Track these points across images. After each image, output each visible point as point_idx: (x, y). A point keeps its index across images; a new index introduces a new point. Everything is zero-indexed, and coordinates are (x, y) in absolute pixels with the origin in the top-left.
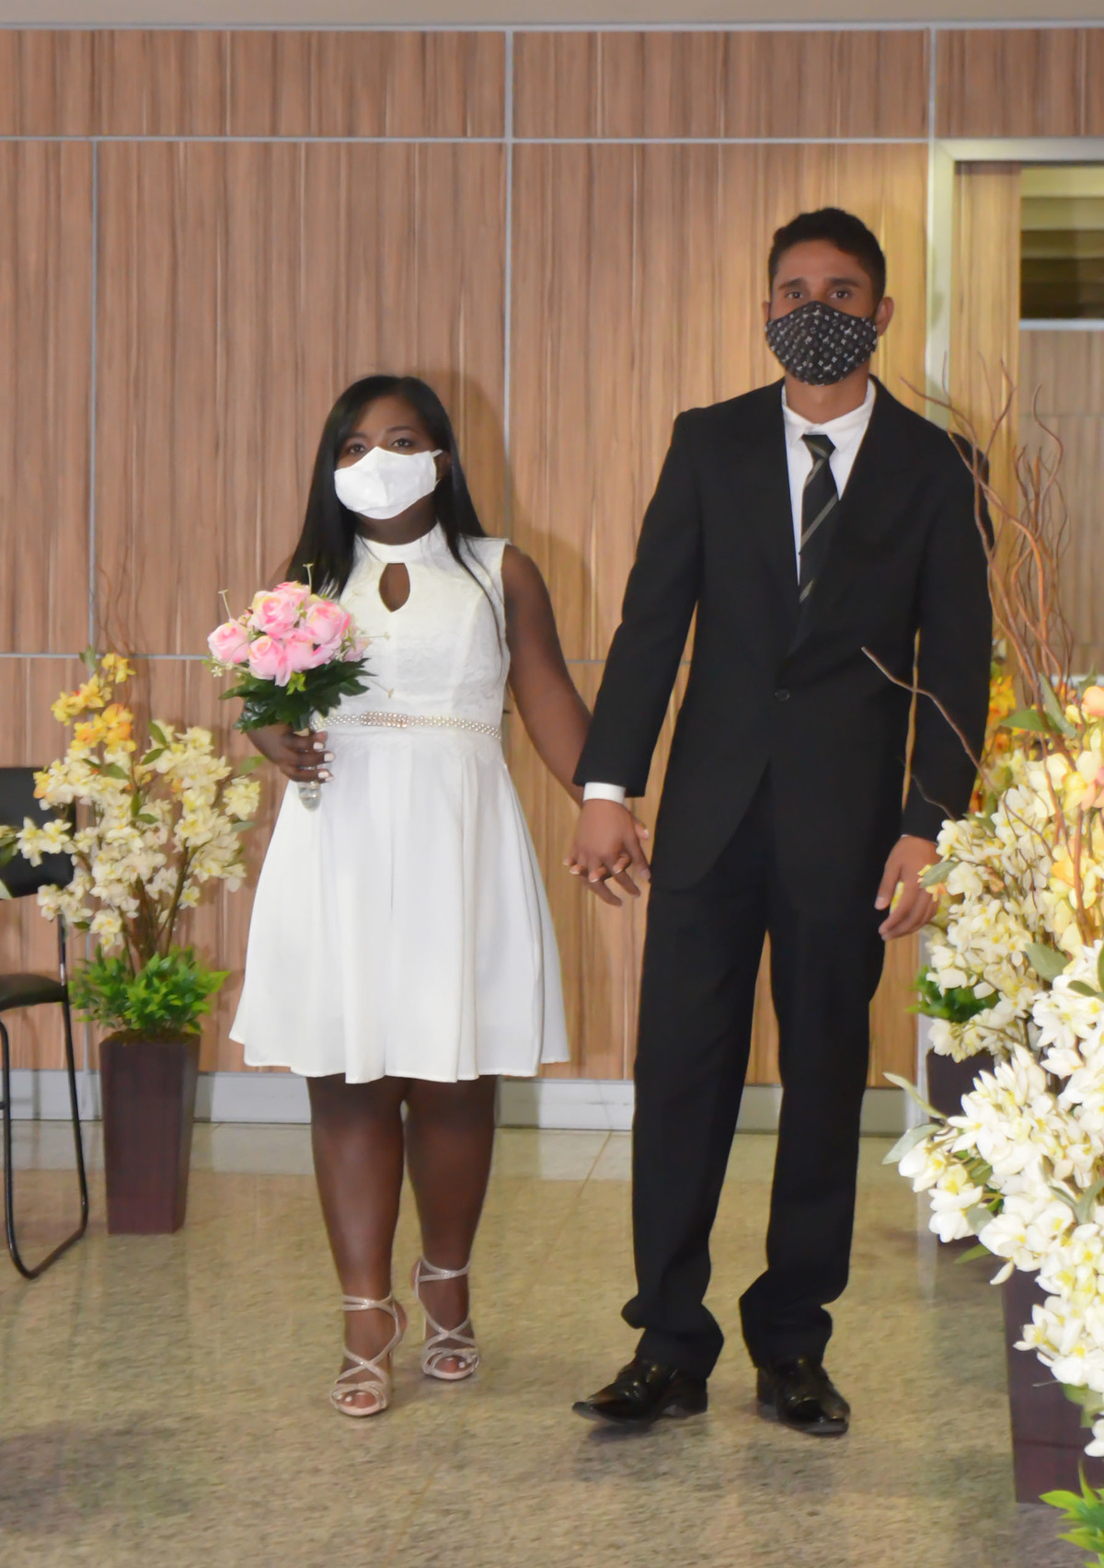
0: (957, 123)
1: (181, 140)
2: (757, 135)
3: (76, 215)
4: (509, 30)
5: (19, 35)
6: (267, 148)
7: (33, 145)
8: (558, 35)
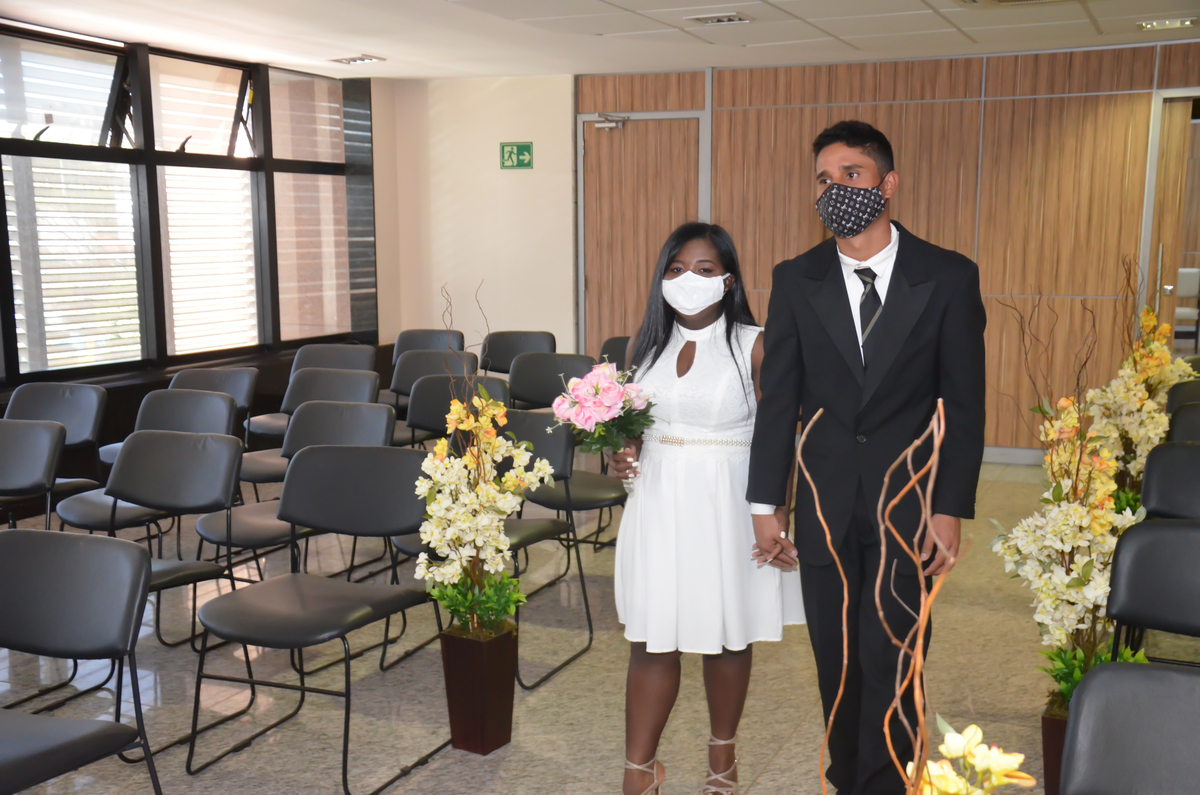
0: (1165, 83)
1: (860, 104)
2: (1082, 92)
4: (985, 56)
5: (804, 68)
6: (891, 106)
7: (808, 109)
8: (1003, 57)
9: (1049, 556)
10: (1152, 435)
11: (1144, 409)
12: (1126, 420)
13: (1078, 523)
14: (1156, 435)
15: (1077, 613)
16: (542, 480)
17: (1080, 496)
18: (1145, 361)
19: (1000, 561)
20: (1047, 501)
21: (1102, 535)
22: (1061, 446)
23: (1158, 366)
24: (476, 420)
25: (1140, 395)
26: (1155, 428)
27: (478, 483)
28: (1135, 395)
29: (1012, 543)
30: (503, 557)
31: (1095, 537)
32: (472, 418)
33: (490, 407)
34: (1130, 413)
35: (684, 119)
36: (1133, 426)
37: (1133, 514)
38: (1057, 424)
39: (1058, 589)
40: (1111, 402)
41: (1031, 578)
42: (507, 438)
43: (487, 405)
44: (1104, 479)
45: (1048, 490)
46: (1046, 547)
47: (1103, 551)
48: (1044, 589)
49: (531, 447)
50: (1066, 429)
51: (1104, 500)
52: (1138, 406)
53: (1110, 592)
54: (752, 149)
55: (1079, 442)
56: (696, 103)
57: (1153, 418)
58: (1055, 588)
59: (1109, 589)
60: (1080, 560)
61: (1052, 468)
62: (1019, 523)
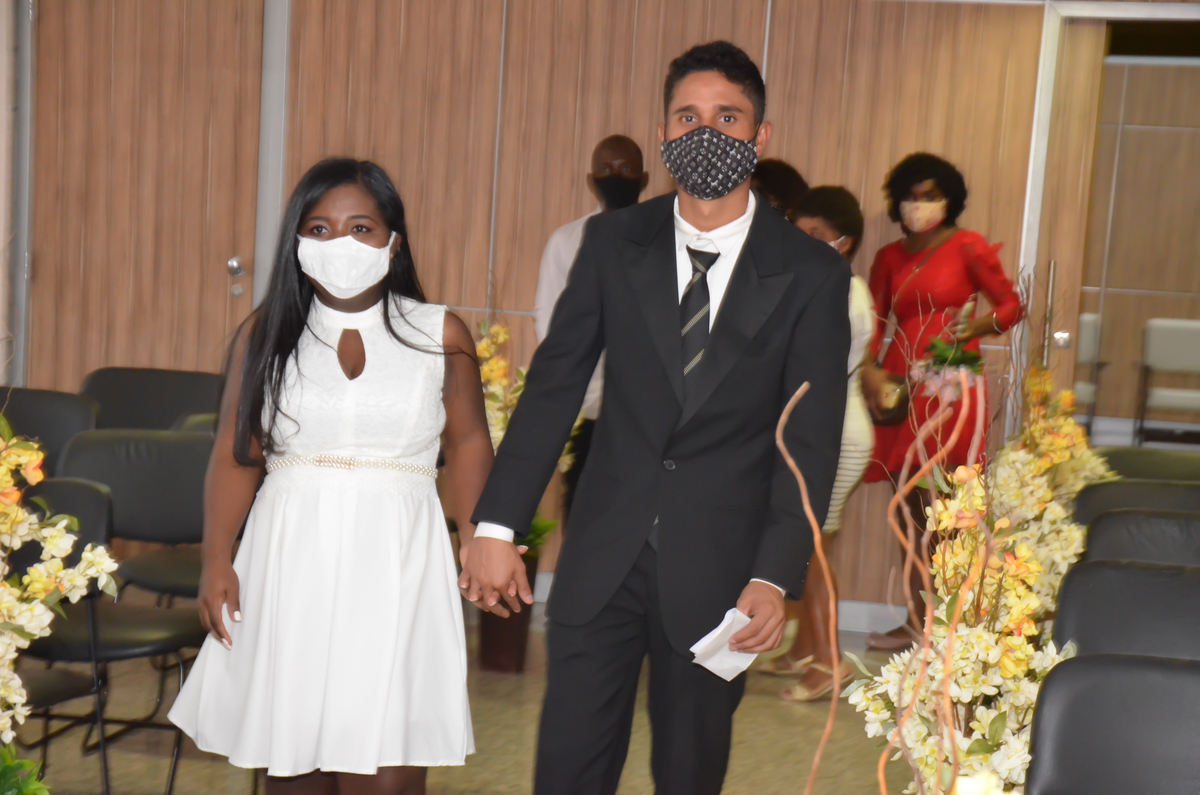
9: (935, 711)
10: (1058, 558)
11: (1048, 516)
13: (982, 657)
14: (1064, 558)
16: (93, 582)
17: (983, 614)
18: (1048, 439)
19: (860, 719)
20: (937, 623)
21: (1015, 678)
22: (958, 540)
23: (1068, 448)
25: (1040, 493)
26: (1062, 549)
28: (1032, 493)
29: (880, 690)
30: (13, 718)
31: (1004, 680)
33: (15, 451)
37: (1058, 653)
38: (954, 505)
39: (952, 758)
41: (909, 745)
43: (6, 448)
44: (1021, 589)
47: (1019, 704)
48: (930, 760)
49: (76, 525)
50: (968, 514)
51: (1022, 623)
52: (1036, 512)
53: (1031, 763)
55: (984, 535)
57: (1058, 532)
59: (1029, 758)
60: (984, 715)
61: (944, 573)
62: (891, 660)
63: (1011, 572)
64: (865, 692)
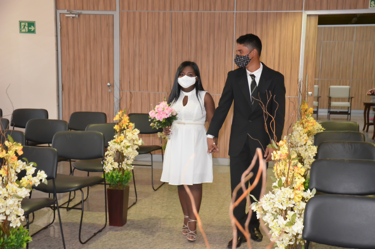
0: (307, 9)
1: (184, 12)
2: (275, 11)
3: (168, 24)
6: (197, 13)
7: (162, 12)
9: (276, 211)
10: (310, 155)
11: (307, 144)
12: (300, 149)
13: (289, 197)
14: (312, 155)
15: (289, 237)
16: (41, 180)
17: (289, 184)
18: (307, 123)
20: (275, 187)
21: (299, 202)
22: (281, 162)
23: (312, 126)
24: (7, 153)
25: (305, 138)
26: (311, 152)
27: (7, 184)
28: (303, 138)
29: (260, 206)
30: (20, 219)
31: (296, 202)
32: (4, 151)
33: (14, 146)
34: (301, 146)
35: (107, 15)
36: (303, 151)
37: (311, 192)
38: (279, 152)
39: (281, 227)
40: (294, 141)
41: (269, 222)
42: (23, 161)
43: (12, 145)
44: (300, 176)
45: (275, 182)
46: (275, 208)
47: (299, 209)
48: (275, 227)
49: (36, 165)
50: (283, 155)
51: (300, 186)
52: (305, 143)
53: (304, 228)
54: (137, 30)
55: (288, 160)
56: (112, 8)
57: (310, 148)
58: (280, 226)
59: (303, 226)
60: (290, 213)
61: (277, 172)
62: (263, 197)
63: (296, 172)
64: (256, 206)
